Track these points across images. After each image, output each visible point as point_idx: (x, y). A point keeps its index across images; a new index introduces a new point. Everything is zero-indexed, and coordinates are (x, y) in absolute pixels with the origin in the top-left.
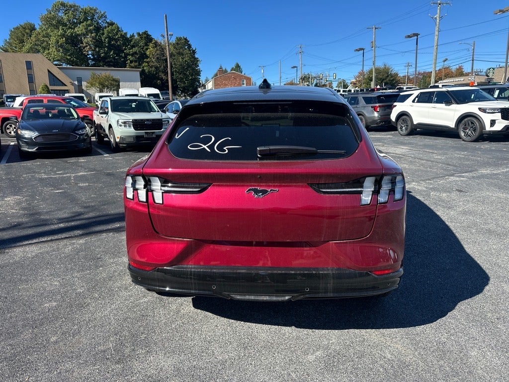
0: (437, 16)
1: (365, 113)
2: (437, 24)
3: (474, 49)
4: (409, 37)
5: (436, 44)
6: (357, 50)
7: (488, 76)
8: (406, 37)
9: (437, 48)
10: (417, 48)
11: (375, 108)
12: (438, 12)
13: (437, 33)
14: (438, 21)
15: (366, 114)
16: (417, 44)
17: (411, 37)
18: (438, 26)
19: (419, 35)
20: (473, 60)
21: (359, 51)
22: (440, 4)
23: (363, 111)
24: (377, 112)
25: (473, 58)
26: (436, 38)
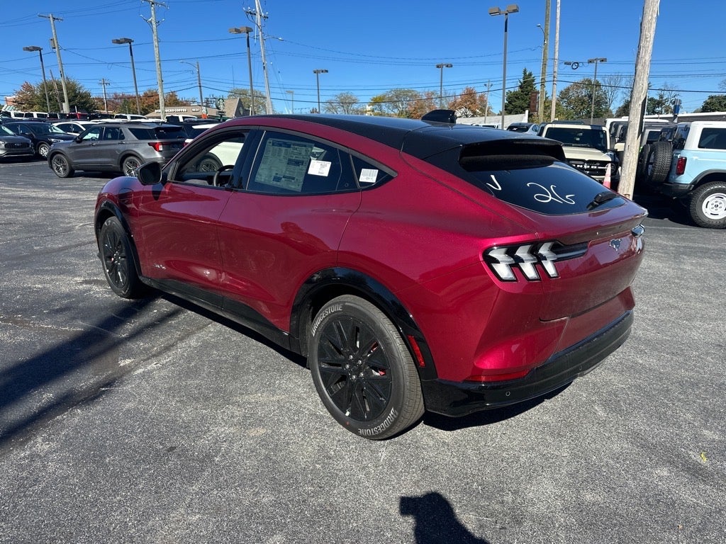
0: (153, 19)
1: (140, 153)
2: (155, 30)
3: (198, 72)
4: (118, 42)
5: (157, 59)
6: (28, 49)
7: (218, 108)
8: (114, 42)
9: (160, 64)
10: (133, 60)
11: (155, 146)
12: (153, 14)
13: (156, 43)
14: (154, 26)
15: (143, 155)
16: (132, 55)
17: (122, 43)
18: (155, 33)
19: (133, 41)
20: (200, 86)
21: (31, 50)
22: (153, 3)
23: (135, 149)
24: (160, 151)
25: (200, 84)
26: (156, 50)
